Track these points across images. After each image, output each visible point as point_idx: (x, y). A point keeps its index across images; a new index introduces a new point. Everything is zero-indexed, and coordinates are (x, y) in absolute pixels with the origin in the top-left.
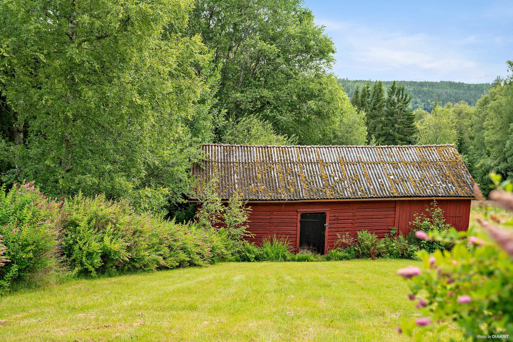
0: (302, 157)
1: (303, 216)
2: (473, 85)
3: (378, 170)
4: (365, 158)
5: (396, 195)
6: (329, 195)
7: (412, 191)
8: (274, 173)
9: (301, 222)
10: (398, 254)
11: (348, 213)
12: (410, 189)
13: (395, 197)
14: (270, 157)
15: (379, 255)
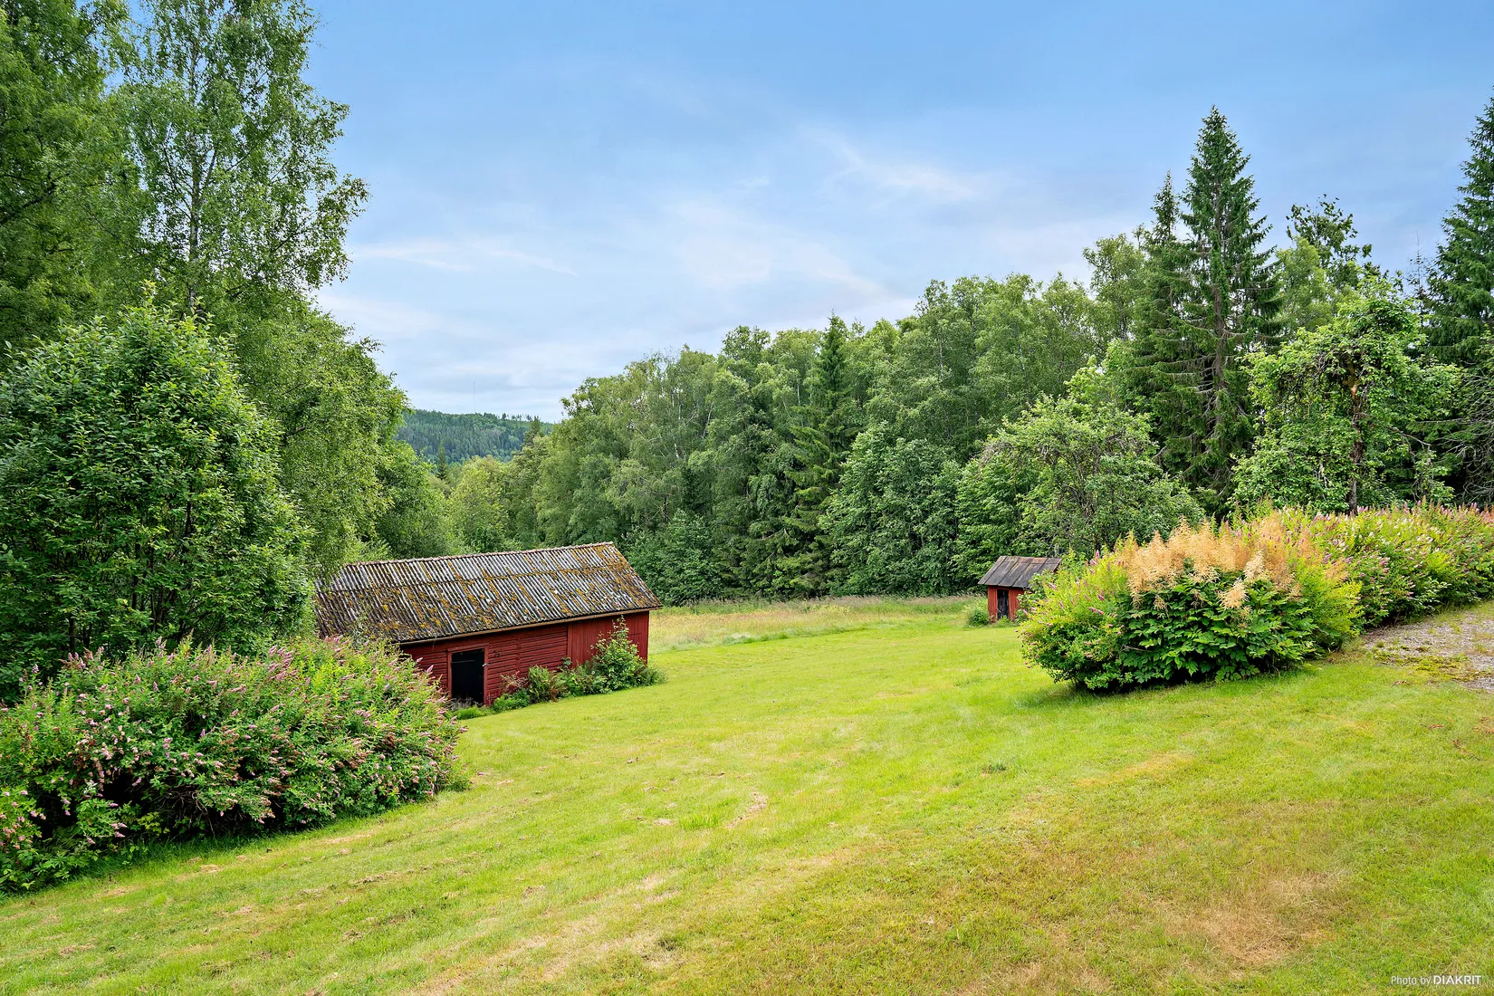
0: (434, 574)
1: (455, 657)
2: (456, 416)
3: (537, 583)
4: (514, 570)
5: (569, 614)
6: (489, 625)
7: (587, 607)
8: (404, 601)
9: (453, 666)
10: (581, 689)
11: (510, 647)
12: (582, 605)
13: (569, 617)
14: (390, 580)
15: (559, 695)
